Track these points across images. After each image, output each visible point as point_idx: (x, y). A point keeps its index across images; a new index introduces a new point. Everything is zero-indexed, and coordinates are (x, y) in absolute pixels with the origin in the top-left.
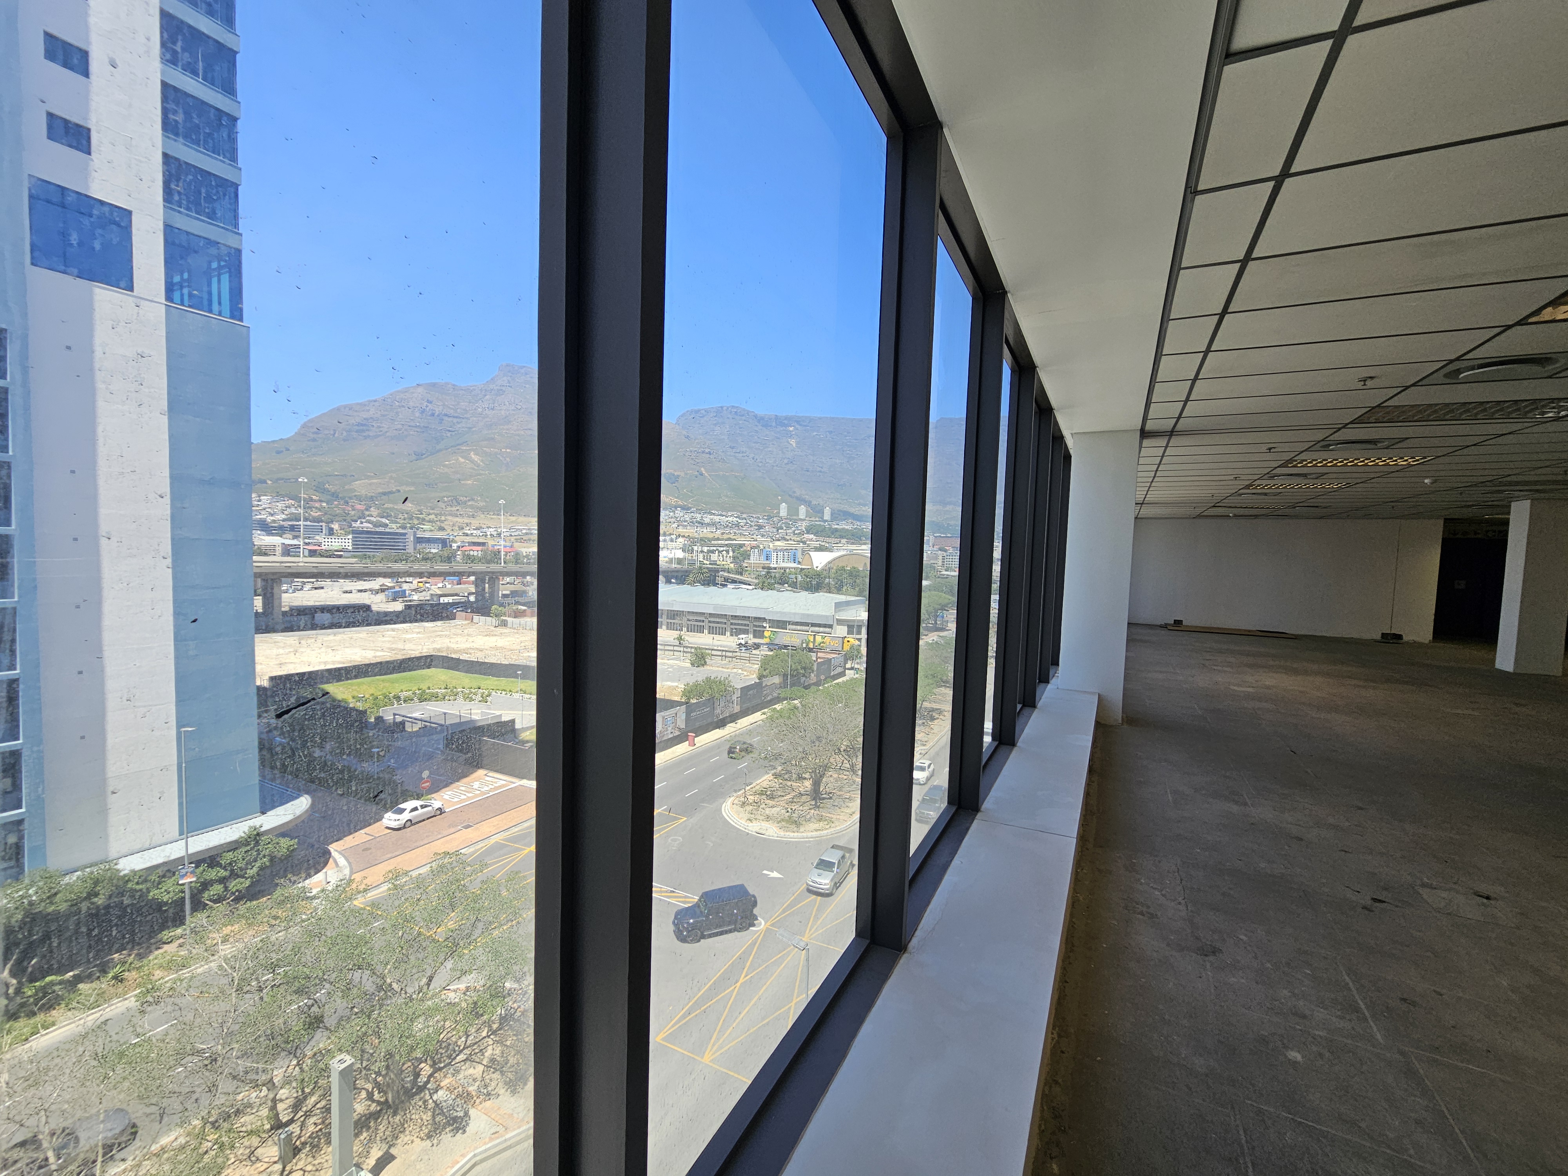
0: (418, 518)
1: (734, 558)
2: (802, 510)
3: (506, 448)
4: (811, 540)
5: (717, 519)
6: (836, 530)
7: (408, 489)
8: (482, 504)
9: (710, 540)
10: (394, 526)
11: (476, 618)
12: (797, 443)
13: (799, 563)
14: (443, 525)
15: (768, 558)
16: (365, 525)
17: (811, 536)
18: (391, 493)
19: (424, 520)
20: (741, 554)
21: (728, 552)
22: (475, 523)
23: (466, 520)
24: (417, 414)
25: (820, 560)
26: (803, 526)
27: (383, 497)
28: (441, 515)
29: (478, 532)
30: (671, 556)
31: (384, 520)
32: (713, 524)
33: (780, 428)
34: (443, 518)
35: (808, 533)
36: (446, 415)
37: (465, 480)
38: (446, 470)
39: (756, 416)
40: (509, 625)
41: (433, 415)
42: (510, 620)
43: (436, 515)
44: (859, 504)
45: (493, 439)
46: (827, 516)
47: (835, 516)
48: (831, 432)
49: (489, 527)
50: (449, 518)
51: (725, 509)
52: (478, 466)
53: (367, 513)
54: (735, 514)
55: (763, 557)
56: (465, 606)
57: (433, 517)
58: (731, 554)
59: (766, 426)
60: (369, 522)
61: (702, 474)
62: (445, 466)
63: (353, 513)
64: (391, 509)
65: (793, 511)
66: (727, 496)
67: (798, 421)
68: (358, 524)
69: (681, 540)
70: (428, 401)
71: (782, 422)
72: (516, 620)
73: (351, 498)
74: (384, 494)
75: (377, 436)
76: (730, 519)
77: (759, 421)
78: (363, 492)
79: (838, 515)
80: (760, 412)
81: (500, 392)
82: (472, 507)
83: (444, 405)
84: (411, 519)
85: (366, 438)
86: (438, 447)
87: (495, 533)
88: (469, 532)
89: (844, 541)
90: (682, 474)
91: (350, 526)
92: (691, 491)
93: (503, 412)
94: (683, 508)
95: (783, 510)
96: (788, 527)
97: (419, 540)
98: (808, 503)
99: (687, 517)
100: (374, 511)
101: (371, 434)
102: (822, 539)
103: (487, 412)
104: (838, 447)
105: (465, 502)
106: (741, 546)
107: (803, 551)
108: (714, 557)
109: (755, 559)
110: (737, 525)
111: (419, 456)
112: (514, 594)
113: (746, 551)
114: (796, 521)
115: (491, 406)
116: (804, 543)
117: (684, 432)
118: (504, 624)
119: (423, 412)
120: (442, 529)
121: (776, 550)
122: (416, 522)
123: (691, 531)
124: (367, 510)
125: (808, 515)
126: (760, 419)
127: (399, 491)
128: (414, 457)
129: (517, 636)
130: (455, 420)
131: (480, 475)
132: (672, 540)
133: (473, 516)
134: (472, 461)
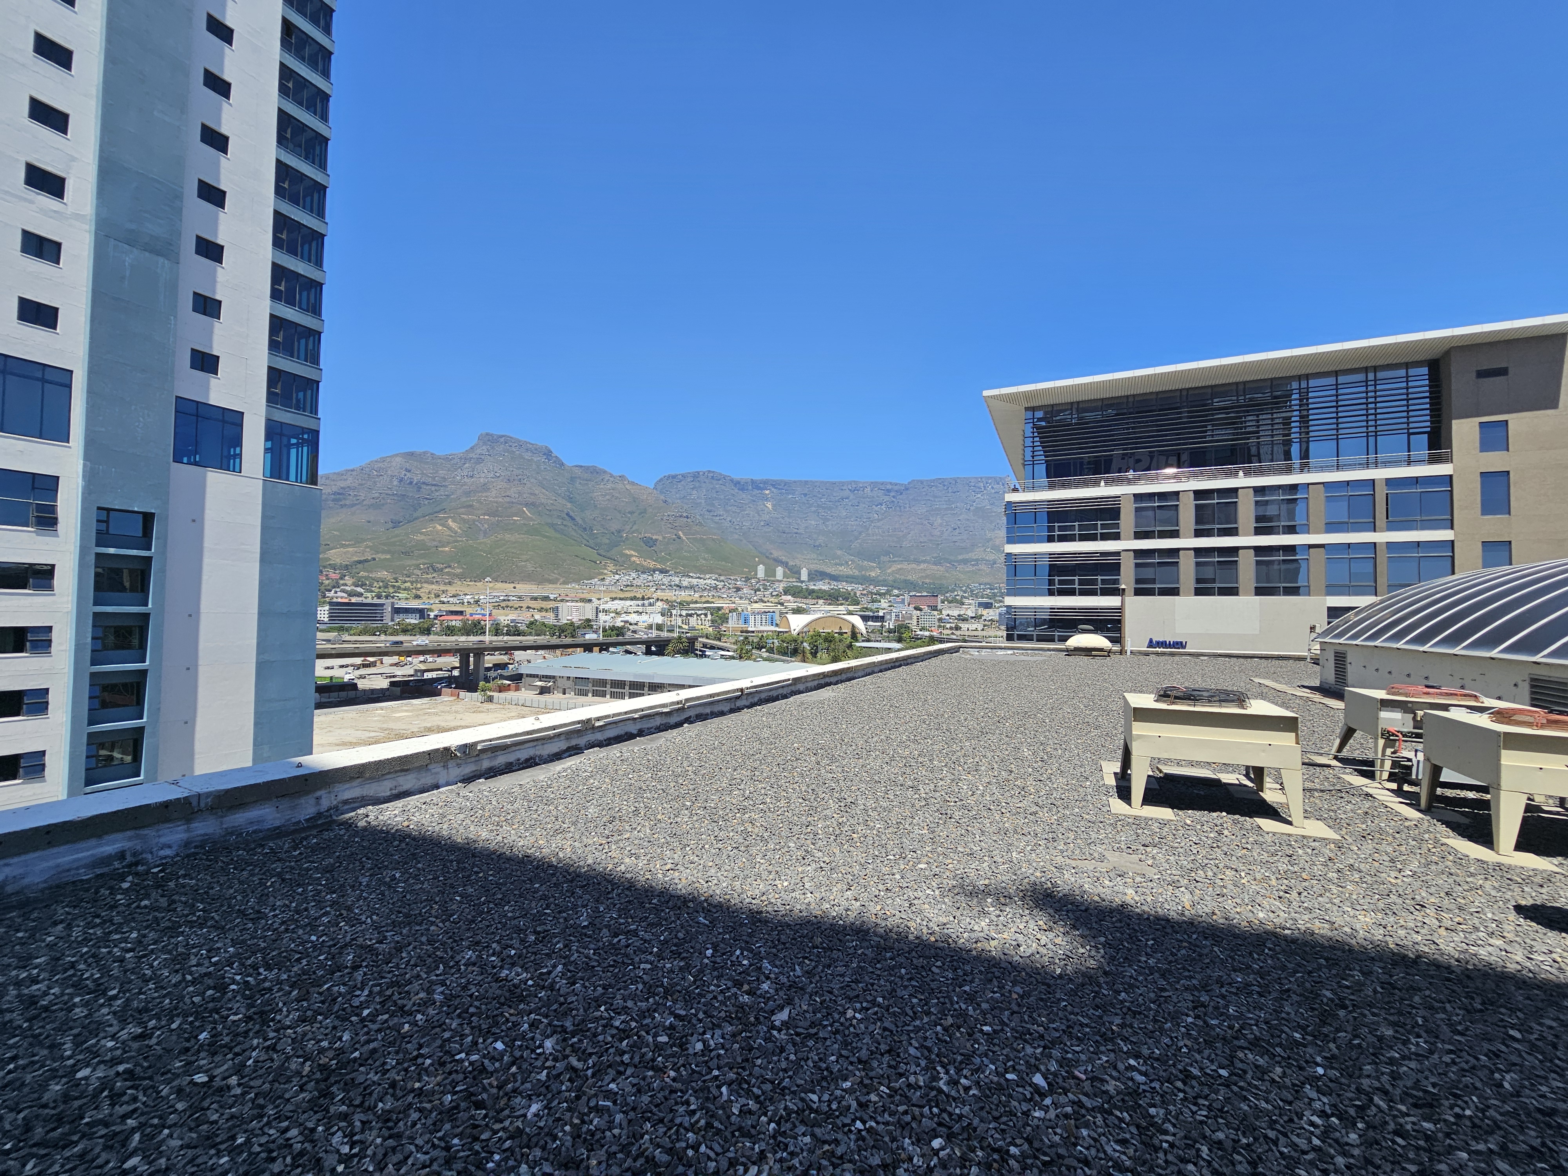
0: (394, 586)
1: (712, 621)
2: (780, 571)
3: (484, 514)
4: (789, 601)
5: (695, 581)
6: (813, 591)
7: (383, 557)
8: (459, 571)
9: (688, 604)
10: (369, 595)
11: (463, 694)
12: (773, 506)
13: (777, 625)
14: (418, 593)
15: (746, 621)
16: (340, 594)
17: (789, 597)
18: (366, 561)
19: (399, 588)
20: (720, 617)
21: (706, 615)
22: (452, 590)
23: (443, 588)
24: (395, 483)
25: (797, 623)
26: (781, 587)
27: (359, 566)
28: (417, 582)
29: (455, 600)
30: (650, 621)
31: (359, 589)
32: (691, 587)
33: (756, 492)
34: (419, 586)
35: (785, 594)
36: (424, 483)
37: (443, 546)
38: (423, 537)
39: (732, 480)
40: (495, 700)
41: (411, 483)
42: (495, 694)
43: (412, 583)
44: (836, 564)
45: (471, 506)
46: (804, 576)
47: (812, 577)
48: (805, 495)
49: (466, 595)
50: (425, 585)
51: (703, 571)
52: (456, 533)
53: (342, 582)
54: (714, 576)
55: (742, 621)
56: (451, 682)
57: (408, 584)
58: (709, 617)
59: (742, 490)
60: (343, 591)
61: (679, 538)
62: (422, 533)
63: (327, 582)
64: (367, 578)
65: (770, 572)
66: (705, 559)
67: (775, 484)
68: (332, 594)
69: (659, 603)
70: (406, 470)
71: (758, 485)
72: (503, 695)
73: (325, 567)
74: (360, 562)
75: (353, 505)
76: (708, 582)
77: (735, 485)
78: (338, 561)
79: (815, 576)
80: (736, 477)
81: (479, 461)
82: (448, 574)
83: (422, 473)
84: (386, 587)
85: (342, 506)
86: (415, 515)
87: (472, 601)
88: (445, 600)
89: (821, 601)
90: (660, 538)
91: (324, 597)
92: (669, 554)
93: (482, 480)
94: (662, 571)
95: (761, 570)
96: (766, 589)
97: (397, 611)
98: (785, 564)
99: (666, 580)
100: (348, 580)
101: (348, 502)
102: (799, 600)
103: (466, 480)
104: (813, 509)
105: (442, 570)
106: (719, 609)
107: (781, 613)
108: (693, 621)
109: (733, 623)
110: (716, 588)
111: (396, 524)
112: (497, 666)
113: (724, 614)
114: (773, 582)
115: (471, 473)
116: (782, 604)
117: (662, 497)
118: (490, 699)
119: (401, 480)
120: (417, 597)
121: (753, 613)
122: (391, 590)
123: (669, 595)
124: (341, 578)
125: (785, 575)
126: (737, 483)
127: (374, 559)
128: (390, 524)
129: (504, 712)
130: (433, 488)
131: (457, 541)
132: (650, 605)
133: (450, 583)
134: (450, 528)
